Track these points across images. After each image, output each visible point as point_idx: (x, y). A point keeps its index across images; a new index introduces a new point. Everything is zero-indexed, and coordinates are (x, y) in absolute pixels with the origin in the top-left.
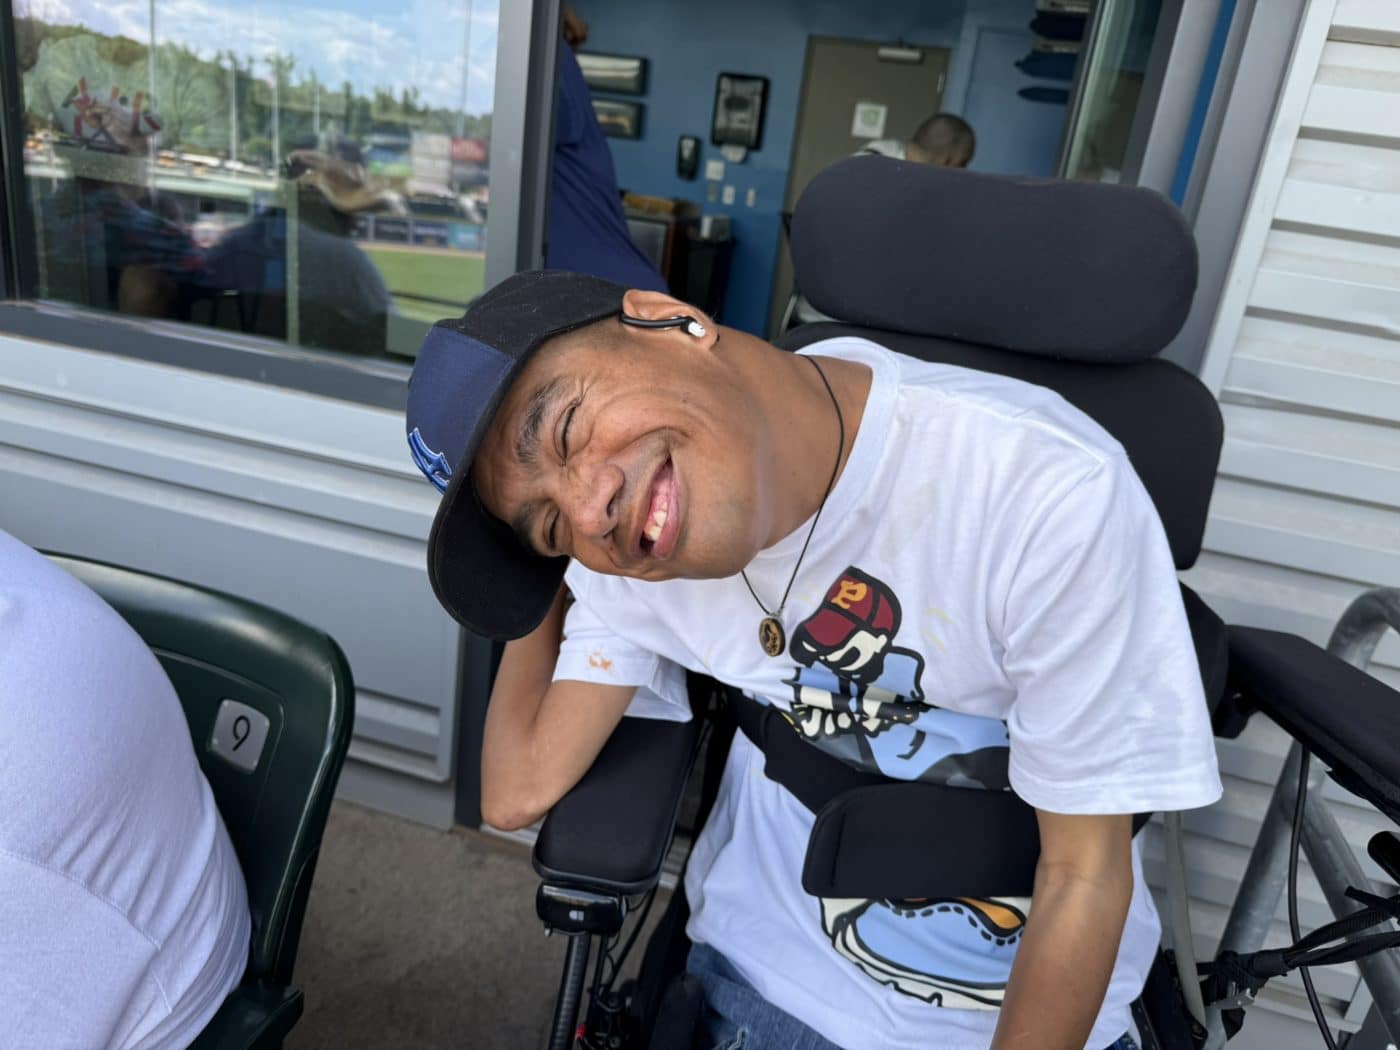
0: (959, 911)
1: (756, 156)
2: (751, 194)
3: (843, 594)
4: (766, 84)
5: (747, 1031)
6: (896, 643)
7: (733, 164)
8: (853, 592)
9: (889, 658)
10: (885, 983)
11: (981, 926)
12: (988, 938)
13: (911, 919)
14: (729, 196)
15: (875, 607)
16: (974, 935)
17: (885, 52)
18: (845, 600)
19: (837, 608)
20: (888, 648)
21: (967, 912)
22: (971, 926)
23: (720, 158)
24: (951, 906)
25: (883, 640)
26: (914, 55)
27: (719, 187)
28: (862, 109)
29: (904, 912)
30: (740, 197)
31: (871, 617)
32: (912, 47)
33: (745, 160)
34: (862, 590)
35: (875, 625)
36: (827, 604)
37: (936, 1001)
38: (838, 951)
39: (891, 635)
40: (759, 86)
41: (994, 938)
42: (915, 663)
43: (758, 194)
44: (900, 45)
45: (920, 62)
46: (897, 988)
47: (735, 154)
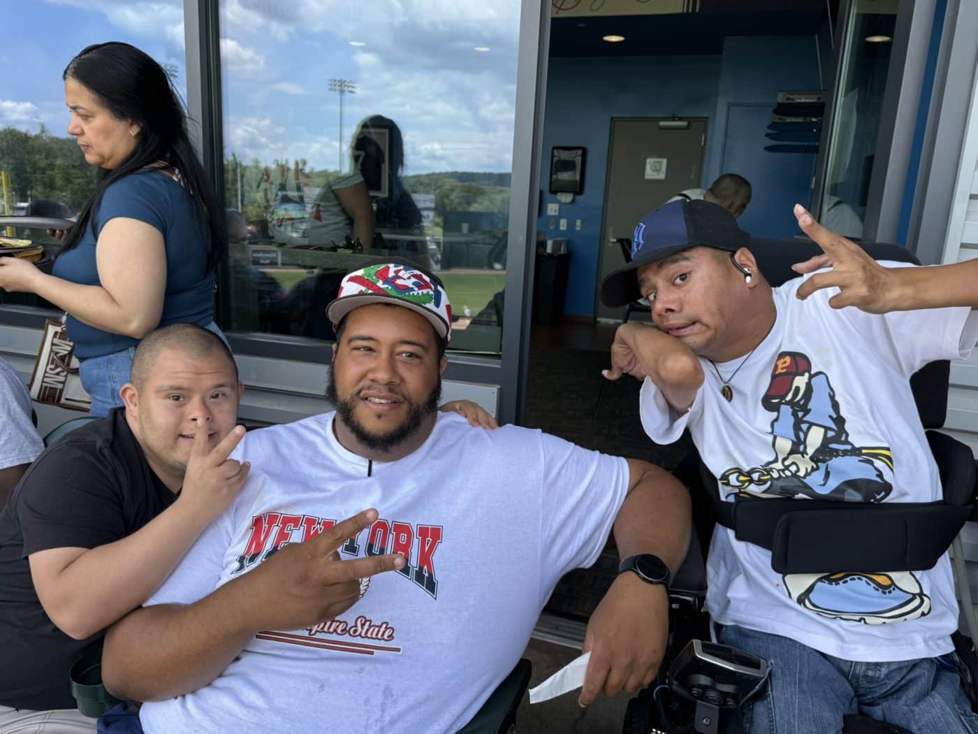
0: (860, 579)
1: (579, 198)
2: (578, 222)
3: (780, 366)
4: (584, 151)
5: (773, 661)
6: (812, 372)
7: (565, 204)
8: (785, 362)
9: (813, 380)
10: (835, 618)
11: (873, 585)
12: (878, 590)
13: (838, 586)
14: (563, 225)
15: (796, 363)
16: (870, 589)
17: (662, 123)
18: (783, 368)
19: (781, 374)
20: (811, 377)
21: (864, 579)
22: (867, 586)
23: (556, 201)
24: (856, 577)
25: (807, 375)
26: (684, 123)
27: (557, 219)
28: (650, 162)
29: (834, 583)
30: (571, 225)
31: (797, 368)
32: (681, 119)
33: (573, 201)
34: (788, 359)
35: (800, 371)
36: (774, 376)
37: (863, 621)
38: (807, 608)
39: (809, 371)
40: (580, 152)
41: (881, 590)
42: (824, 376)
43: (582, 223)
44: (674, 118)
45: (688, 128)
46: (842, 619)
47: (566, 198)
